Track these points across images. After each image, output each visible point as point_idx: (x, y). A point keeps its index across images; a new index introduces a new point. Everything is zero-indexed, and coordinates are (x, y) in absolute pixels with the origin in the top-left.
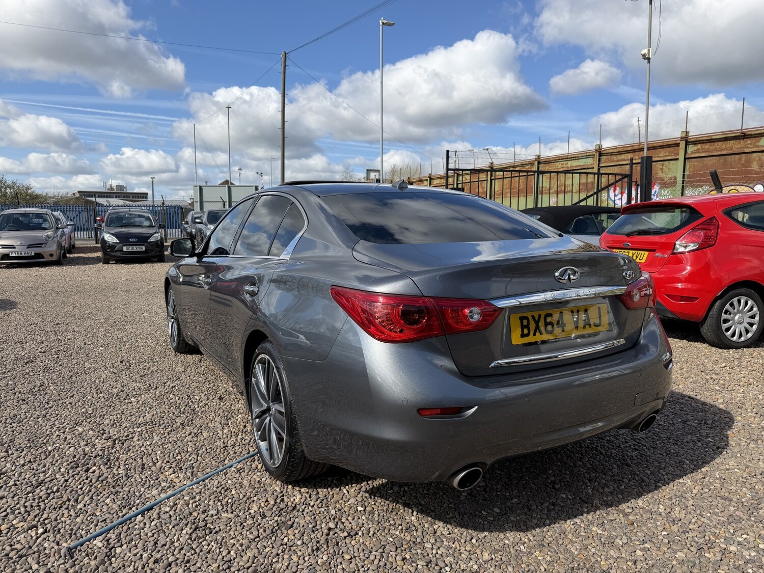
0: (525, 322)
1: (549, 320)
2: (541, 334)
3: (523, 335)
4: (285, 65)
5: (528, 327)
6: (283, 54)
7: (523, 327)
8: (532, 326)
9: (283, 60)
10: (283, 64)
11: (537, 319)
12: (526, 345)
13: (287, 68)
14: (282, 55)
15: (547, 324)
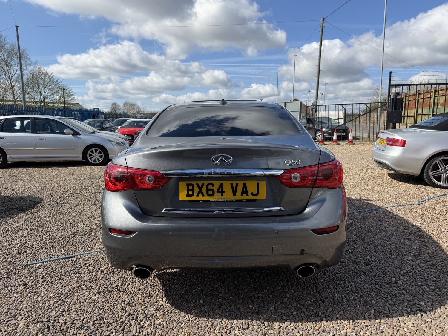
0: (191, 187)
1: (210, 187)
2: (203, 195)
3: (188, 195)
4: (323, 26)
5: (192, 190)
6: (322, 19)
7: (188, 190)
8: (196, 190)
9: (322, 23)
10: (322, 26)
11: (200, 186)
12: (190, 201)
13: (324, 27)
14: (321, 21)
15: (208, 190)
